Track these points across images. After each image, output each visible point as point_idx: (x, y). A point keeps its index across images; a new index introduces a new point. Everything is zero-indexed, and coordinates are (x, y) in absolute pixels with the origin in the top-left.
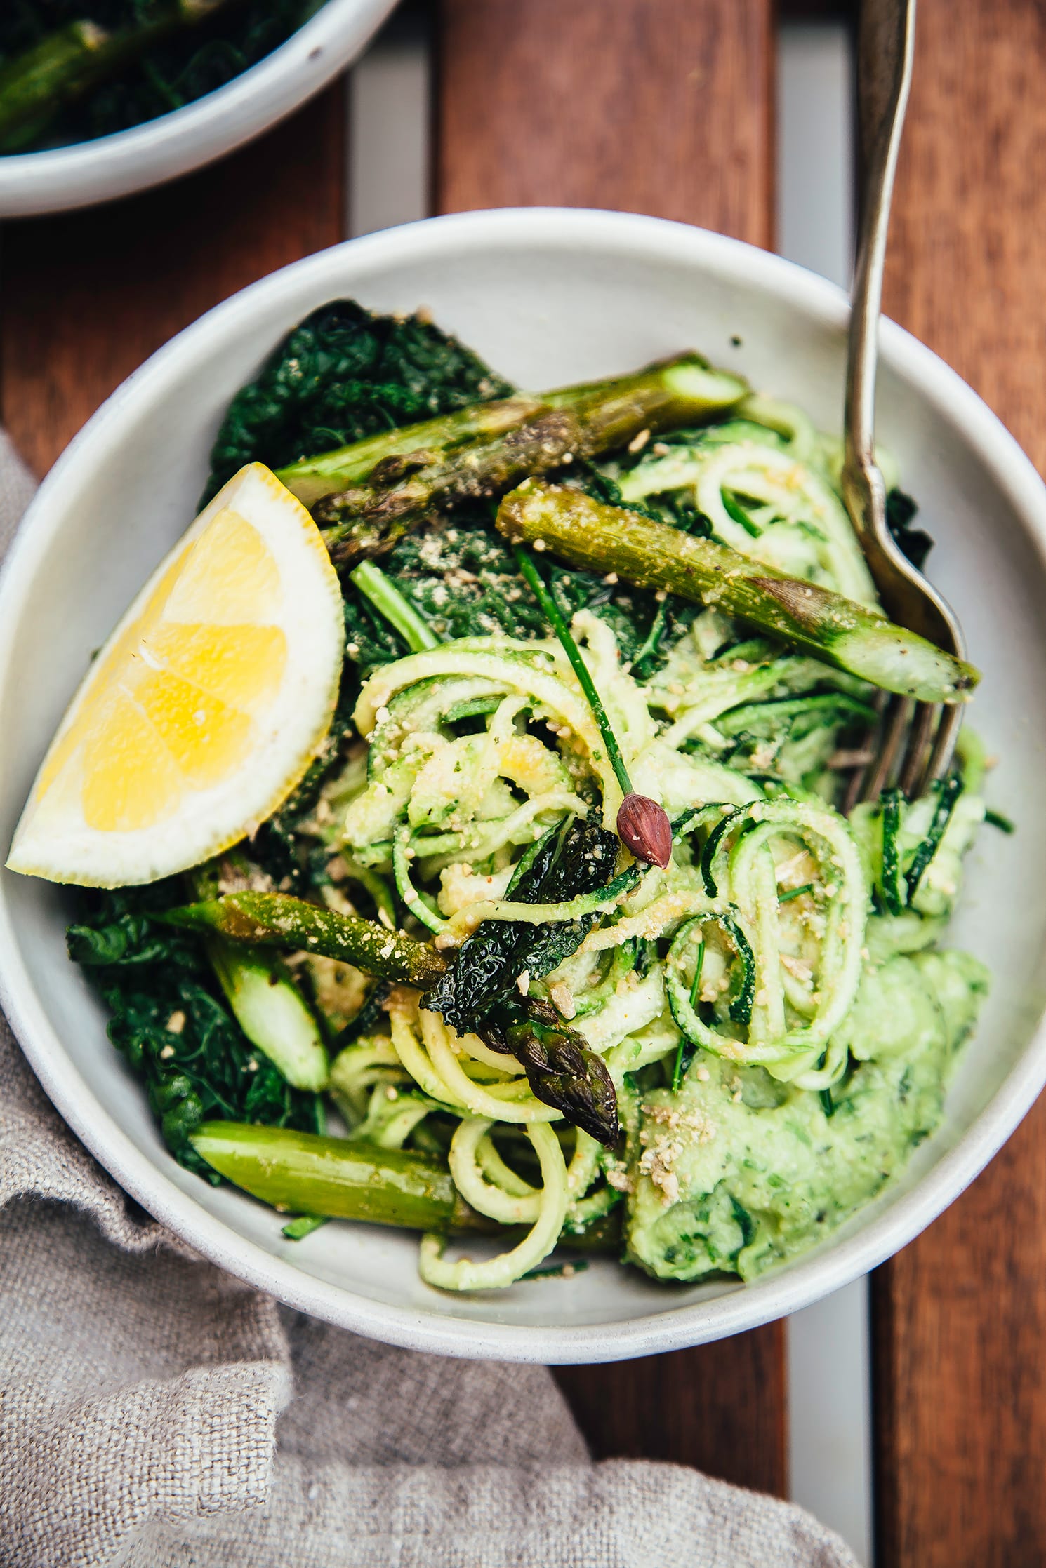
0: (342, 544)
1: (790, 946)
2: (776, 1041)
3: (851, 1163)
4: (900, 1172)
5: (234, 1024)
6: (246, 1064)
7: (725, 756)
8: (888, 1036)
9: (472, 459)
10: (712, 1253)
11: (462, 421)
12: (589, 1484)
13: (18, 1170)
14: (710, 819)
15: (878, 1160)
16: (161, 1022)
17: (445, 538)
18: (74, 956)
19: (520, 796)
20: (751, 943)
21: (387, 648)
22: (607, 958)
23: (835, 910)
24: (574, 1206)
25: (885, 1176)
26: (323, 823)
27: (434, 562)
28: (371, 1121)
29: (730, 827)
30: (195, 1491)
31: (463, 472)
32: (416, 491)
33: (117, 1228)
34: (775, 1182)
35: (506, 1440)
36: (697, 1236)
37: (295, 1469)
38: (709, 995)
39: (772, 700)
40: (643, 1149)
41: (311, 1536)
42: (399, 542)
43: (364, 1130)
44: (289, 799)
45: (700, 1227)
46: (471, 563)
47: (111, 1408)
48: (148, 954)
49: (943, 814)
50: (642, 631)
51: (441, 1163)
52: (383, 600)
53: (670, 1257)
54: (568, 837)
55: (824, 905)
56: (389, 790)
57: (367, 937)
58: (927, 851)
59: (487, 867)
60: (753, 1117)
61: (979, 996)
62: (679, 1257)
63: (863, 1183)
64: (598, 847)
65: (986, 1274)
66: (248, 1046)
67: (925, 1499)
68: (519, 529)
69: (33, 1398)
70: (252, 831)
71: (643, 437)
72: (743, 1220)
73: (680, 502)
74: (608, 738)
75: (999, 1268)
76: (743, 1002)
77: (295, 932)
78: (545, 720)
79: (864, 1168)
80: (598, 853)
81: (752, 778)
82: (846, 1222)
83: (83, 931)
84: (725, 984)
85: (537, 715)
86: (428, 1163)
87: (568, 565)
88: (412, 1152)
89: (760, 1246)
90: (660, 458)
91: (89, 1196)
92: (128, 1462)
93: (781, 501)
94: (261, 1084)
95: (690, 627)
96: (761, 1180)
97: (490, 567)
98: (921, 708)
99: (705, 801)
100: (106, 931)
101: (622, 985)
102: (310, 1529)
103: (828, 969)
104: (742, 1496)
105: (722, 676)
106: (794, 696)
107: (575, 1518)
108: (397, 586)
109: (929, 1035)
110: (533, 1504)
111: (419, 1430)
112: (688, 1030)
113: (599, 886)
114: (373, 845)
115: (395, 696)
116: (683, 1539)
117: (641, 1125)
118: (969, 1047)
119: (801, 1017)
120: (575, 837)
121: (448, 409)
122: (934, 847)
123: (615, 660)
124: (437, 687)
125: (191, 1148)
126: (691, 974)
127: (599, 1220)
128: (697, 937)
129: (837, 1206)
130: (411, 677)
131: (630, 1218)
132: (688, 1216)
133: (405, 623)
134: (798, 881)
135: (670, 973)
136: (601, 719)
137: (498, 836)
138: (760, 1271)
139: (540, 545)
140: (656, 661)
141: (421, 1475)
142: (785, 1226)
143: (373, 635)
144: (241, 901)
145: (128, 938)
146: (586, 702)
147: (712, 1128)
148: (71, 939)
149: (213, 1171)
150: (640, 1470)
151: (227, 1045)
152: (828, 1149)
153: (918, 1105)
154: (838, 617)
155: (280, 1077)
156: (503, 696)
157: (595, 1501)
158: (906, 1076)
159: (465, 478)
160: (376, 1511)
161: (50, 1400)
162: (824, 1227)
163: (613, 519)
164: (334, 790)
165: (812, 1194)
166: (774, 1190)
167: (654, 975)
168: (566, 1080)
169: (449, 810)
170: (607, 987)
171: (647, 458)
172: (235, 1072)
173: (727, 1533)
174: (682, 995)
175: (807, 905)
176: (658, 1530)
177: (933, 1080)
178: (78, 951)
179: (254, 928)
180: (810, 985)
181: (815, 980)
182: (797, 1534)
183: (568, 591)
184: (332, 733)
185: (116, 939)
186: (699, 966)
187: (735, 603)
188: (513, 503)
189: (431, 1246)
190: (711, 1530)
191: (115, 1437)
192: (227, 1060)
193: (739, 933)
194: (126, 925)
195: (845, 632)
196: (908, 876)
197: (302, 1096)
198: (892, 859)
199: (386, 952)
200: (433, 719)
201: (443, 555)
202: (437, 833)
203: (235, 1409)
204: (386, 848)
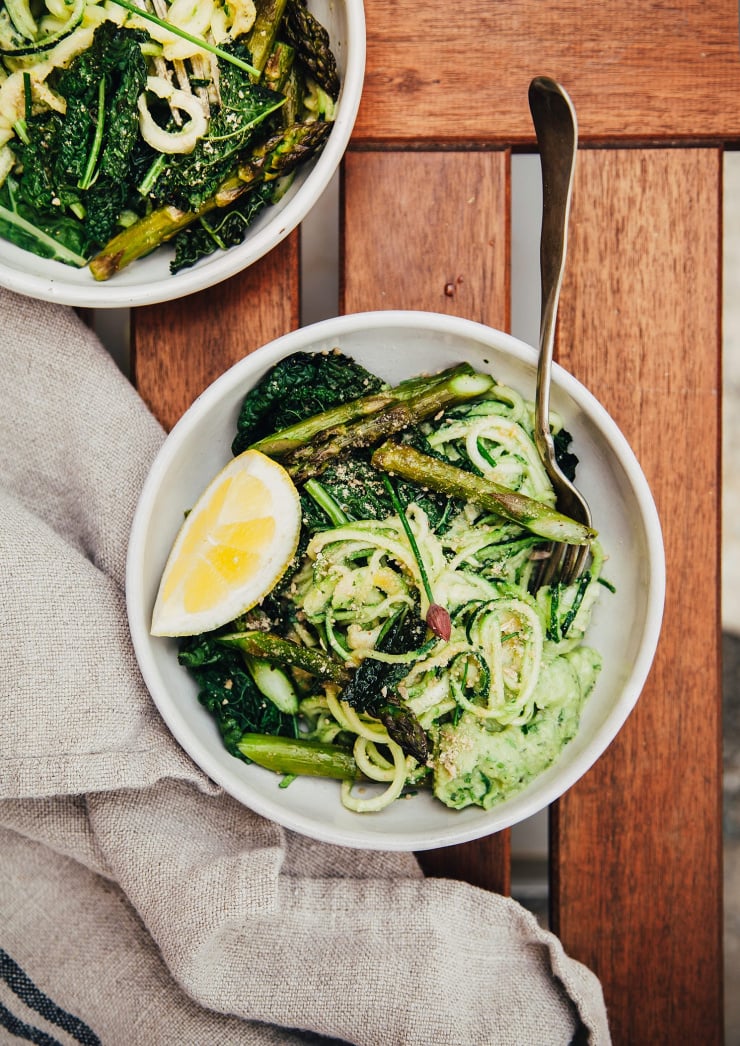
0: (300, 475)
1: (508, 660)
2: (500, 708)
3: (535, 756)
4: (558, 758)
5: (255, 687)
6: (261, 705)
7: (479, 571)
8: (553, 697)
9: (361, 431)
10: (472, 796)
11: (355, 407)
12: (418, 889)
13: (162, 768)
14: (471, 608)
15: (548, 753)
16: (221, 685)
17: (348, 466)
18: (181, 664)
19: (384, 594)
20: (489, 665)
21: (321, 520)
22: (423, 675)
23: (528, 645)
24: (410, 775)
25: (551, 760)
26: (293, 595)
27: (343, 477)
28: (318, 731)
29: (479, 614)
30: (244, 913)
31: (355, 438)
32: (334, 449)
33: (205, 787)
34: (500, 766)
35: (382, 866)
36: (466, 789)
37: (288, 881)
38: (470, 685)
39: (502, 543)
40: (441, 751)
41: (296, 913)
42: (327, 469)
43: (315, 734)
44: (278, 585)
45: (467, 785)
46: (360, 477)
47: (207, 874)
48: (215, 659)
49: (580, 597)
50: (441, 511)
51: (350, 752)
52: (319, 498)
53: (453, 799)
54: (405, 620)
55: (523, 643)
56: (323, 592)
57: (314, 662)
58: (571, 616)
59: (369, 627)
60: (491, 737)
61: (597, 671)
62: (457, 798)
63: (541, 764)
64: (419, 628)
65: (602, 783)
66: (261, 696)
67: (572, 882)
68: (382, 467)
69: (172, 866)
70: (261, 601)
71: (441, 413)
72: (487, 782)
73: (458, 445)
74: (423, 574)
75: (608, 780)
76: (485, 691)
77: (280, 657)
78: (395, 560)
79: (542, 757)
80: (418, 630)
81: (491, 580)
82: (533, 782)
83: (185, 654)
84: (478, 679)
85: (391, 558)
86: (344, 751)
87: (405, 481)
88: (337, 746)
89: (493, 794)
90: (449, 425)
91: (193, 777)
92: (215, 900)
93: (507, 444)
94: (268, 714)
95: (463, 509)
96: (494, 766)
97: (369, 479)
98: (570, 547)
99: (468, 599)
100: (195, 652)
101: (430, 684)
102: (295, 909)
103: (524, 673)
104: (487, 894)
105: (478, 533)
106: (511, 540)
107: (412, 906)
108: (325, 489)
109: (573, 694)
110: (394, 899)
111: (343, 860)
112: (460, 703)
113: (419, 647)
114: (317, 615)
115: (325, 547)
116: (460, 913)
117: (440, 741)
118: (592, 694)
119: (512, 694)
120: (408, 621)
121: (349, 400)
122: (575, 613)
123: (427, 528)
124: (344, 545)
125: (237, 748)
126: (462, 676)
127: (421, 779)
128: (464, 661)
129: (529, 774)
130: (332, 540)
131: (435, 781)
132: (462, 781)
133: (329, 509)
134: (511, 631)
135: (452, 677)
136: (420, 564)
137: (373, 614)
138: (493, 805)
139: (392, 474)
140: (447, 527)
141: (344, 883)
142: (504, 786)
143: (314, 513)
144: (257, 640)
145: (205, 652)
146: (413, 554)
147: (472, 743)
148: (179, 658)
149: (246, 758)
150: (442, 883)
151: (252, 696)
152: (525, 750)
153: (567, 726)
154: (530, 512)
155: (277, 709)
156: (375, 549)
157: (421, 898)
158: (561, 714)
159: (356, 441)
160: (324, 900)
161: (180, 867)
162: (522, 785)
163: (426, 463)
164: (299, 578)
165: (517, 770)
166: (499, 770)
167: (445, 678)
168: (404, 735)
169: (351, 602)
170: (423, 684)
171: (443, 425)
172: (256, 709)
173: (480, 910)
174: (458, 687)
175: (516, 642)
176: (448, 911)
177: (574, 714)
178: (182, 661)
179: (262, 653)
180: (516, 679)
181: (519, 676)
182: (510, 911)
183: (405, 491)
184: (296, 555)
185: (200, 654)
186: (466, 672)
187: (483, 504)
188: (379, 455)
189: (346, 786)
190: (473, 908)
191: (209, 888)
192: (252, 702)
193: (483, 661)
194: (204, 647)
195: (534, 519)
196: (562, 628)
197: (287, 717)
198: (555, 621)
199: (323, 669)
200: (343, 559)
201: (347, 474)
202: (345, 610)
203: (261, 877)
204: (322, 616)
